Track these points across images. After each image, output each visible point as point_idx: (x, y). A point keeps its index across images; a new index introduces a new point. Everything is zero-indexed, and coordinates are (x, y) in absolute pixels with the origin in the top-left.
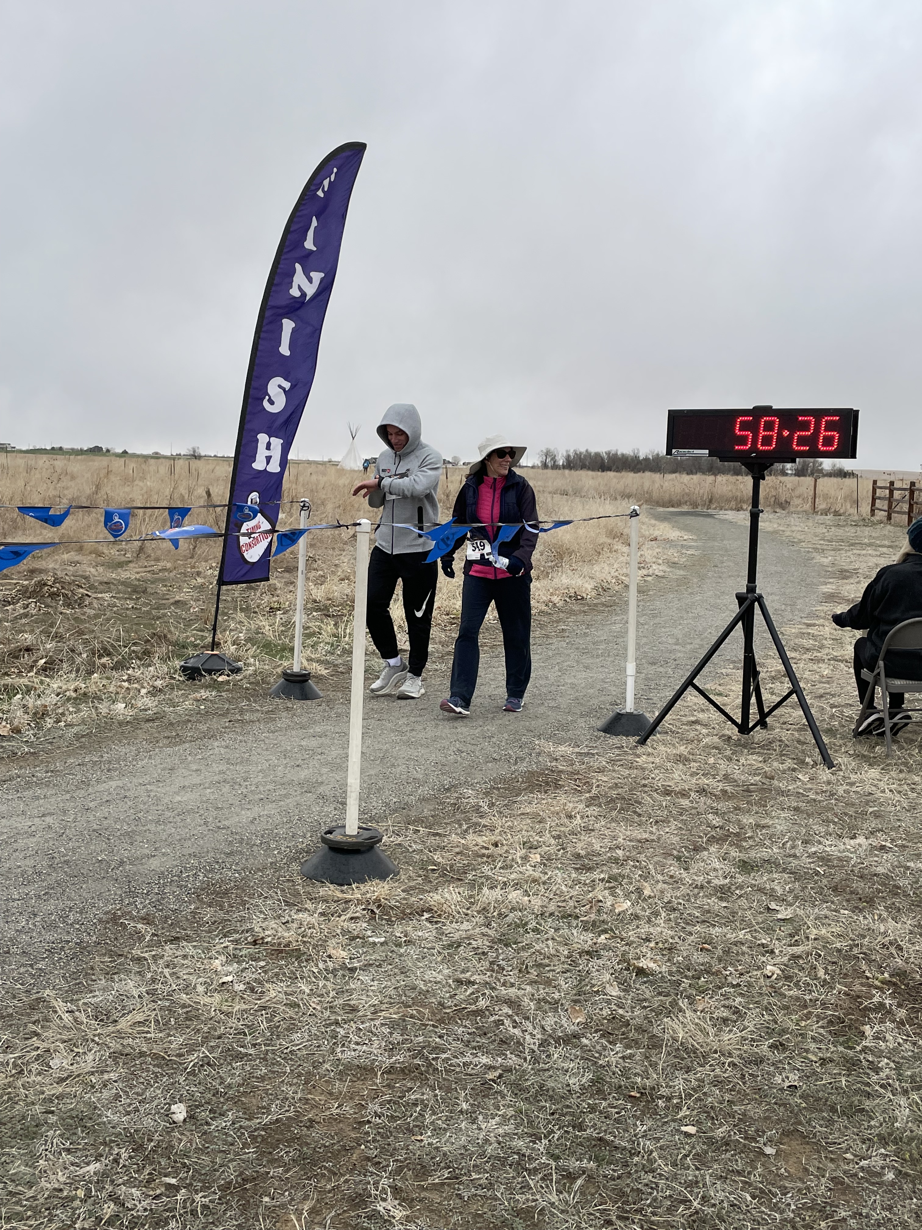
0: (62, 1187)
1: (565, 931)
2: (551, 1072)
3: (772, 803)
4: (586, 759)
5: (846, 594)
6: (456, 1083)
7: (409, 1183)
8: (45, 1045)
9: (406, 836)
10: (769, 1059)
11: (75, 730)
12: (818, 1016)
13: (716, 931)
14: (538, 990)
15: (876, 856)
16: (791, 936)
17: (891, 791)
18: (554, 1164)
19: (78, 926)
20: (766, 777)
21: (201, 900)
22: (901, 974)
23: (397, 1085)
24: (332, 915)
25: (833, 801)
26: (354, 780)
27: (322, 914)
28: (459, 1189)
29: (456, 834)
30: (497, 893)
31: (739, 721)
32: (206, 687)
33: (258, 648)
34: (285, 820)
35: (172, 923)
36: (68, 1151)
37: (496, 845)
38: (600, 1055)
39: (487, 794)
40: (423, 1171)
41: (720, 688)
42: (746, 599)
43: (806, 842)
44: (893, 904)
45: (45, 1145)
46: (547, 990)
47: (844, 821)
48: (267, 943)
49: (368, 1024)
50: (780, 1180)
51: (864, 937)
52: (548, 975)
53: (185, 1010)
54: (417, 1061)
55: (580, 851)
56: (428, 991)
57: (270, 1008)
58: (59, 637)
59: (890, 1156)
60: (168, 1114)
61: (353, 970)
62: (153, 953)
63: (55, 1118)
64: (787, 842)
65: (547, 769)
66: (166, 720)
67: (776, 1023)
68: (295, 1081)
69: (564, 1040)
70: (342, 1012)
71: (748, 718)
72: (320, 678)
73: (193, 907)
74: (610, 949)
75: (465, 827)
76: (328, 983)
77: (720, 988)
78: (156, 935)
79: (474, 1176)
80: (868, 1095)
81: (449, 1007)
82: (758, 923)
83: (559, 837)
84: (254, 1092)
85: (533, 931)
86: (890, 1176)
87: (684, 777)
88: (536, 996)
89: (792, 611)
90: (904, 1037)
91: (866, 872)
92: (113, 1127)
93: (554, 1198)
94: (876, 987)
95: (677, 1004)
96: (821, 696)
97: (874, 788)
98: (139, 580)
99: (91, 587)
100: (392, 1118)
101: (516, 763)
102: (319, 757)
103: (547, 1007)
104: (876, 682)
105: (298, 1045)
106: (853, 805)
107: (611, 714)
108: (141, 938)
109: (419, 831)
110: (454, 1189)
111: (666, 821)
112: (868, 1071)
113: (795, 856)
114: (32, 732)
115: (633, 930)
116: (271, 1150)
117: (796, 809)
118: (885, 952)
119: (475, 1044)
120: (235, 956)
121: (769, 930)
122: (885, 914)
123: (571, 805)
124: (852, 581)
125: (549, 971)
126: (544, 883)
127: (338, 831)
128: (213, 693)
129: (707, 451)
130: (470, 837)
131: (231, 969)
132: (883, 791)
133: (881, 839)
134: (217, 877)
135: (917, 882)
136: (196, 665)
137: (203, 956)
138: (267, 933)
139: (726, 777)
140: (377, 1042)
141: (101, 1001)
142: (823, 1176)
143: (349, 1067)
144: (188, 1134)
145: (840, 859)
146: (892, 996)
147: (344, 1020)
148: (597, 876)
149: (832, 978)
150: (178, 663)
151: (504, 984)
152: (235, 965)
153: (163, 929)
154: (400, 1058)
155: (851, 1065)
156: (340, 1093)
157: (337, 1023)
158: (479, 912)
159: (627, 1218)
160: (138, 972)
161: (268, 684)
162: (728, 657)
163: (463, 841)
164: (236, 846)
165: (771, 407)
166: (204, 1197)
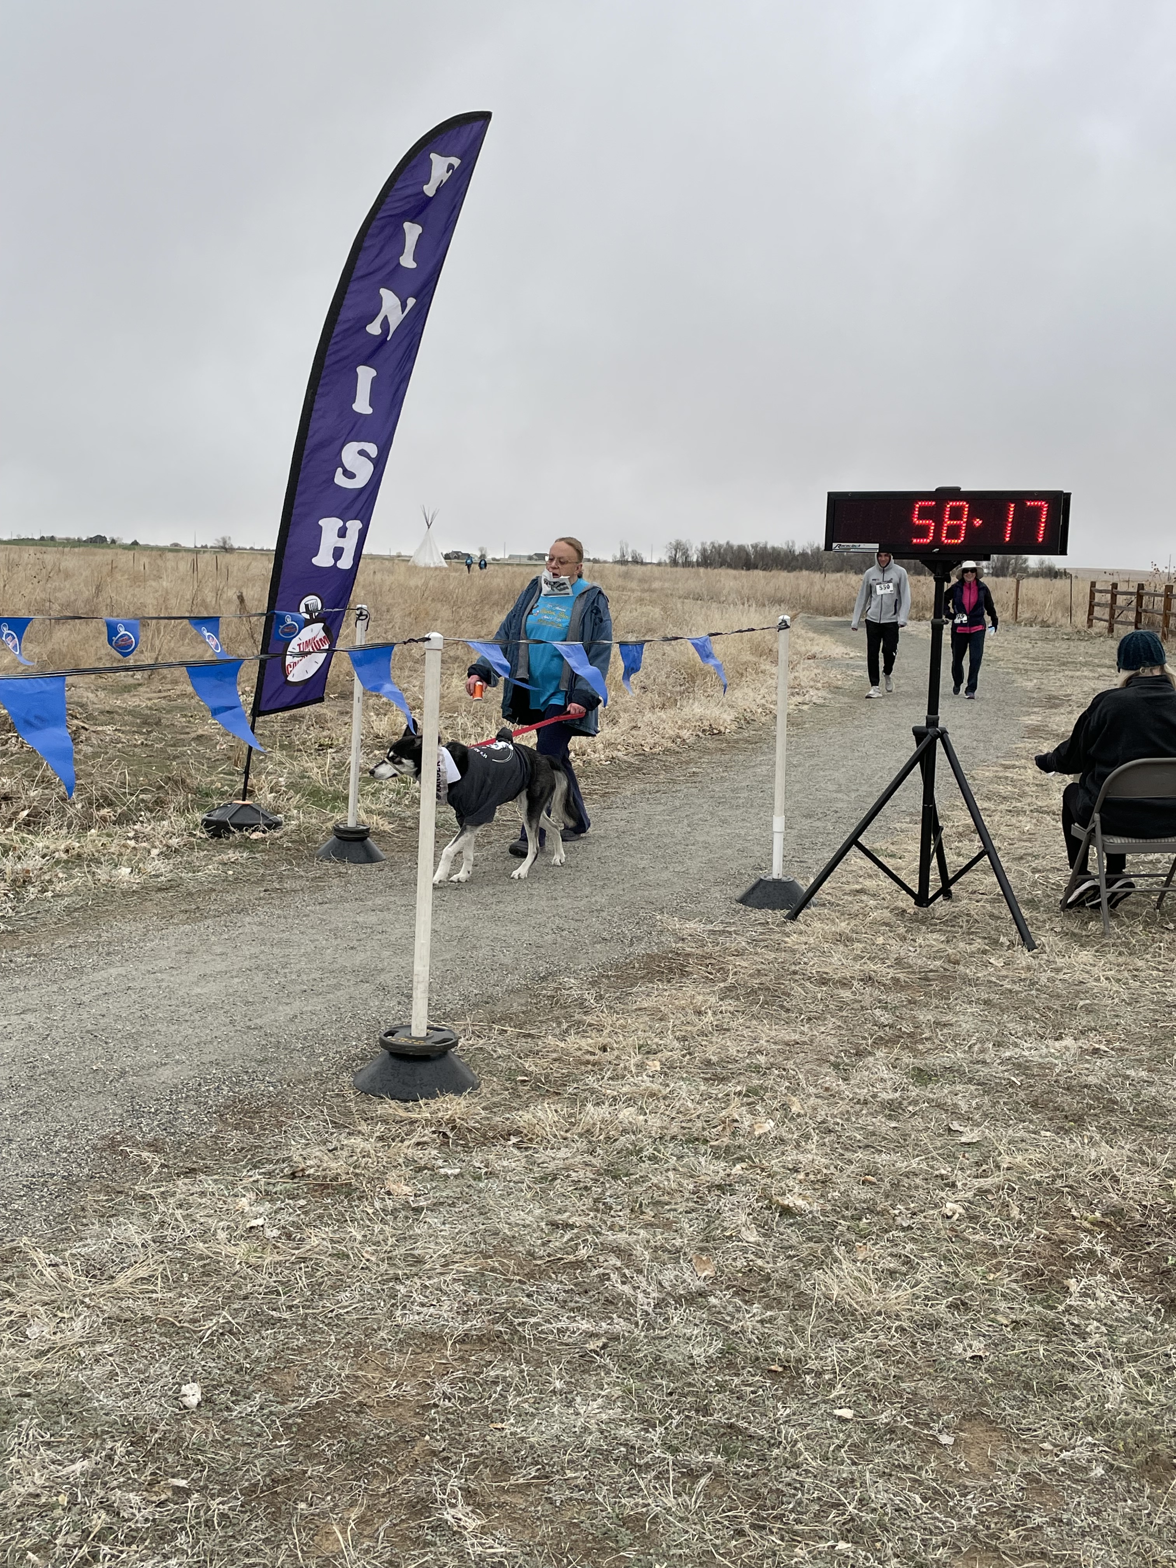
0: (38, 1491)
1: (690, 1160)
2: (669, 1341)
3: (956, 995)
4: (721, 939)
5: (1055, 727)
6: (548, 1355)
7: (485, 1483)
8: (21, 1308)
9: (490, 1038)
10: (946, 1323)
11: (66, 901)
12: (1010, 1267)
13: (883, 1159)
14: (654, 1235)
15: (1087, 1061)
16: (977, 1164)
17: (1107, 979)
18: (670, 1458)
19: (65, 1155)
20: (950, 961)
21: (225, 1122)
22: (1117, 1213)
23: (473, 1358)
24: (393, 1140)
25: (1034, 992)
26: (422, 968)
27: (381, 1139)
28: (549, 1492)
29: (554, 1035)
30: (604, 1111)
31: (916, 890)
32: (236, 846)
33: (303, 796)
34: (334, 1018)
35: (187, 1151)
36: (48, 1444)
37: (604, 1049)
38: (733, 1318)
39: (594, 983)
40: (504, 1469)
41: (893, 848)
42: (926, 734)
43: (998, 1045)
44: (1108, 1123)
45: (19, 1437)
46: (666, 1235)
47: (1046, 1017)
48: (309, 1176)
49: (436, 1280)
50: (959, 1477)
51: (1071, 1166)
52: (667, 1216)
53: (201, 1263)
54: (499, 1327)
55: (712, 1057)
56: (514, 1237)
57: (311, 1259)
58: (45, 782)
59: (1099, 1446)
60: (178, 1396)
61: (418, 1210)
62: (162, 1189)
63: (32, 1402)
64: (975, 1044)
65: (671, 952)
66: (182, 889)
67: (957, 1276)
68: (342, 1353)
69: (686, 1299)
70: (402, 1265)
71: (928, 885)
72: (382, 835)
73: (214, 1130)
74: (747, 1182)
75: (565, 1026)
76: (386, 1228)
77: (887, 1231)
78: (166, 1166)
79: (570, 1474)
80: (1073, 1368)
81: (541, 1258)
82: (936, 1148)
83: (684, 1038)
84: (289, 1368)
85: (650, 1159)
86: (1099, 1471)
87: (844, 961)
88: (652, 1243)
89: (986, 750)
90: (1120, 1294)
91: (1074, 1082)
92: (106, 1414)
93: (670, 1501)
94: (1085, 1230)
95: (831, 1253)
96: (1021, 858)
97: (1087, 976)
98: (151, 709)
99: (89, 718)
100: (465, 1400)
101: (631, 945)
102: (379, 937)
103: (666, 1256)
104: (1091, 840)
105: (346, 1307)
106: (1059, 996)
107: (753, 881)
108: (147, 1170)
109: (506, 1031)
110: (544, 1491)
111: (821, 1017)
112: (1072, 1337)
113: (984, 1062)
114: (10, 904)
115: (777, 1157)
116: (310, 1442)
117: (987, 1002)
118: (1097, 1184)
119: (572, 1305)
120: (267, 1193)
121: (950, 1158)
122: (1097, 1137)
123: (700, 998)
124: (1062, 711)
125: (669, 1211)
126: (665, 1098)
127: (402, 1032)
128: (245, 855)
129: (877, 546)
130: (571, 1039)
131: (262, 1210)
132: (1098, 980)
133: (1093, 1041)
134: (246, 1092)
135: (1138, 1096)
136: (222, 819)
137: (226, 1192)
138: (309, 1163)
139: (899, 962)
140: (448, 1303)
141: (94, 1252)
142: (1013, 1473)
143: (411, 1335)
144: (203, 1422)
145: (1041, 1066)
146: (1105, 1241)
147: (405, 1274)
148: (733, 1089)
149: (1029, 1218)
150: (199, 816)
151: (611, 1228)
152: (268, 1205)
153: (175, 1158)
154: (476, 1323)
155: (1052, 1330)
156: (400, 1368)
157: (397, 1279)
158: (581, 1135)
159: (764, 1527)
160: (143, 1214)
161: (316, 843)
162: (904, 808)
163: (562, 1045)
164: (271, 1052)
165: (958, 489)
166: (223, 1503)
